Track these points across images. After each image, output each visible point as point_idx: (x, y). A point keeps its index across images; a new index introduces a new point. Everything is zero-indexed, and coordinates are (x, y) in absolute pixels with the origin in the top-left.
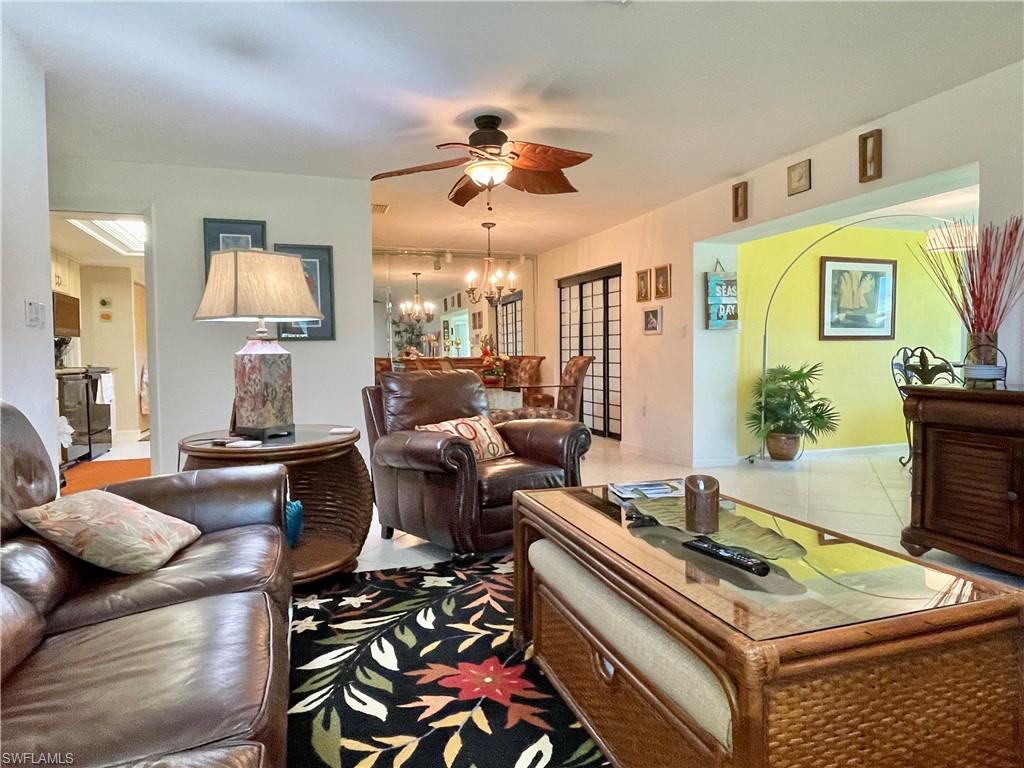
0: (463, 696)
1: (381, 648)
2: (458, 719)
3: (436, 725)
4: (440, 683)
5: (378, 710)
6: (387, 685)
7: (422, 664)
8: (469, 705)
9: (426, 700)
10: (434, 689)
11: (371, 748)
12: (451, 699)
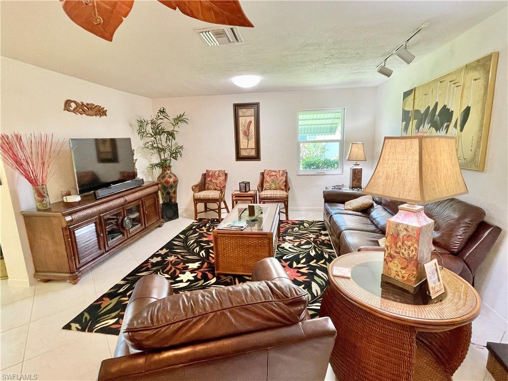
0: (296, 270)
1: (317, 293)
2: (300, 266)
3: (305, 266)
4: (301, 275)
5: (318, 271)
6: (316, 278)
7: (304, 282)
8: (296, 268)
9: (306, 272)
10: (303, 274)
11: (321, 265)
12: (299, 270)
